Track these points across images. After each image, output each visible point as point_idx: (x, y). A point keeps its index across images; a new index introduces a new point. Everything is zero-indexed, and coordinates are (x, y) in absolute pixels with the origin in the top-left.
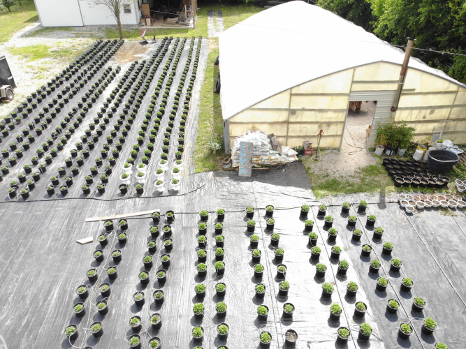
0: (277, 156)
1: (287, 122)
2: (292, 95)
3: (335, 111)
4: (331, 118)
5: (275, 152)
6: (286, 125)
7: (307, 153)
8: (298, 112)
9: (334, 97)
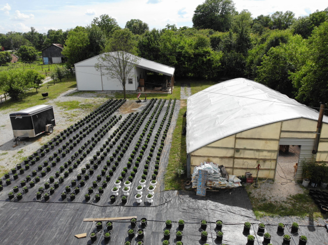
0: (226, 182)
1: (233, 158)
2: (236, 138)
3: (269, 151)
4: (266, 156)
5: (224, 179)
6: (232, 159)
7: (249, 181)
8: (241, 151)
9: (268, 141)
